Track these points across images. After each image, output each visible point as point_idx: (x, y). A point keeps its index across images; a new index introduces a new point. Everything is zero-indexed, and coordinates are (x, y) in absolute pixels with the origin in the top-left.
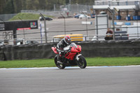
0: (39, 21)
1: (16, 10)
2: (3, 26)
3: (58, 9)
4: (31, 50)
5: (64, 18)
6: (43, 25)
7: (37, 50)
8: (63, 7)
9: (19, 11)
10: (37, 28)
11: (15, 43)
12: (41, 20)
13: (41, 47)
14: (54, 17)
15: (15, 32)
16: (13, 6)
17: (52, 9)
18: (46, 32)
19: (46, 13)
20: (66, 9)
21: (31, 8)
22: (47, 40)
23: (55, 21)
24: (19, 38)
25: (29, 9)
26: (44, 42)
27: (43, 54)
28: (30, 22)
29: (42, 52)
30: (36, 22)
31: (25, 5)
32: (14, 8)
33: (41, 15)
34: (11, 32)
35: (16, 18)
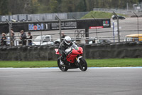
0: (111, 20)
1: (88, 8)
2: (75, 24)
3: (131, 7)
4: (103, 49)
5: (137, 17)
6: (116, 24)
7: (109, 50)
8: (136, 6)
9: (91, 10)
10: (110, 27)
11: (87, 41)
12: (114, 18)
13: (114, 46)
14: (127, 16)
15: (87, 31)
16: (85, 4)
17: (124, 7)
18: (118, 31)
19: (119, 12)
20: (139, 8)
21: (103, 6)
22: (119, 40)
23: (128, 20)
24: (91, 37)
25: (102, 8)
26: (116, 41)
27: (115, 53)
28: (102, 20)
29: (114, 51)
30: (109, 20)
31: (98, 3)
32: (86, 6)
33: (114, 13)
34: (83, 31)
35: (88, 16)
